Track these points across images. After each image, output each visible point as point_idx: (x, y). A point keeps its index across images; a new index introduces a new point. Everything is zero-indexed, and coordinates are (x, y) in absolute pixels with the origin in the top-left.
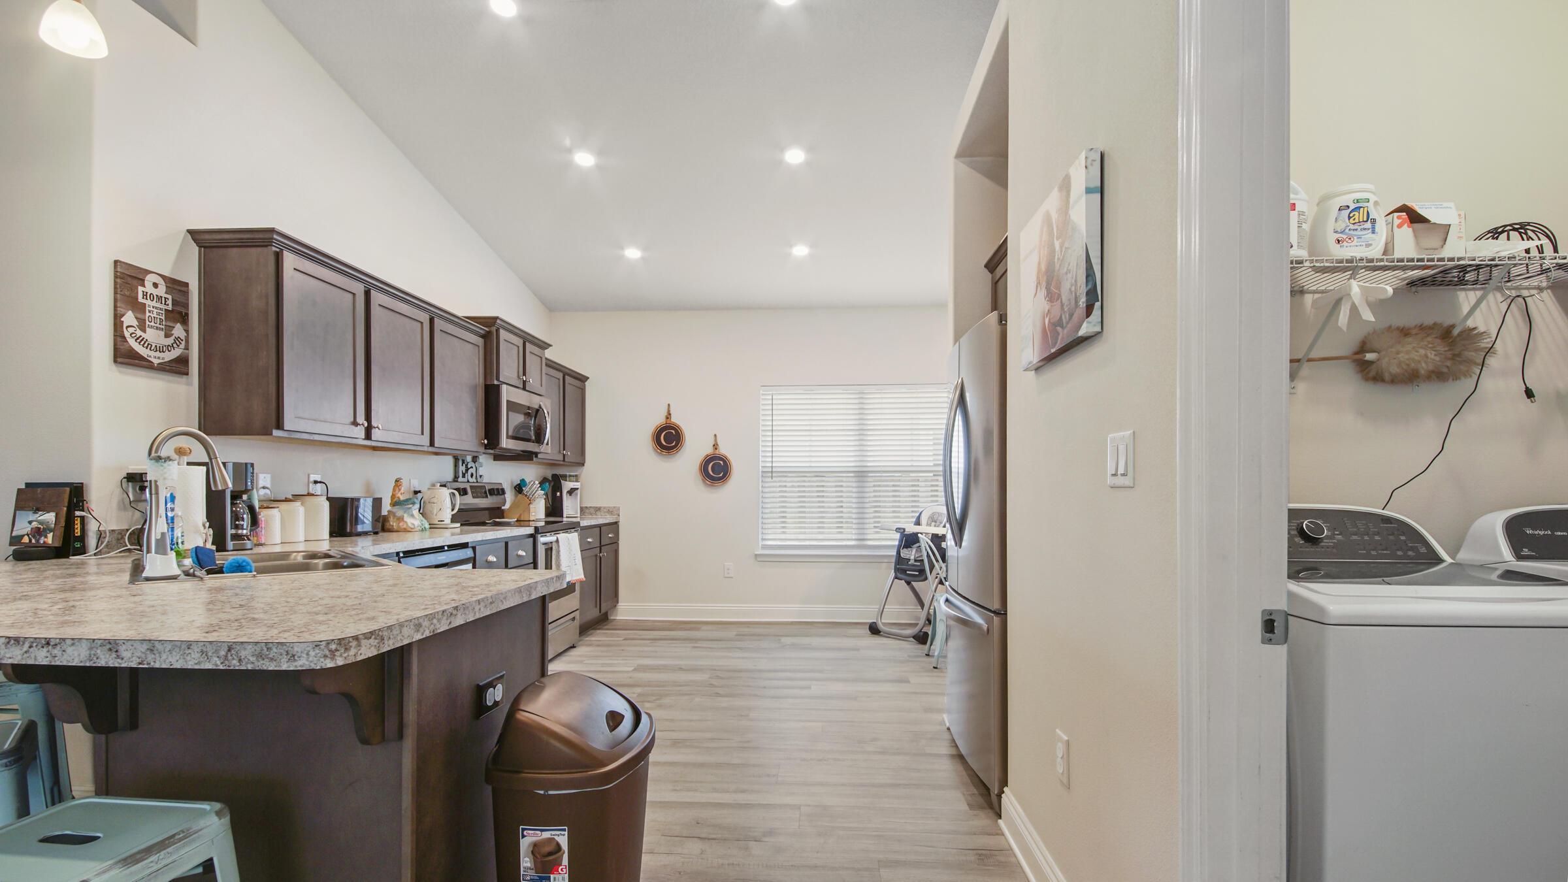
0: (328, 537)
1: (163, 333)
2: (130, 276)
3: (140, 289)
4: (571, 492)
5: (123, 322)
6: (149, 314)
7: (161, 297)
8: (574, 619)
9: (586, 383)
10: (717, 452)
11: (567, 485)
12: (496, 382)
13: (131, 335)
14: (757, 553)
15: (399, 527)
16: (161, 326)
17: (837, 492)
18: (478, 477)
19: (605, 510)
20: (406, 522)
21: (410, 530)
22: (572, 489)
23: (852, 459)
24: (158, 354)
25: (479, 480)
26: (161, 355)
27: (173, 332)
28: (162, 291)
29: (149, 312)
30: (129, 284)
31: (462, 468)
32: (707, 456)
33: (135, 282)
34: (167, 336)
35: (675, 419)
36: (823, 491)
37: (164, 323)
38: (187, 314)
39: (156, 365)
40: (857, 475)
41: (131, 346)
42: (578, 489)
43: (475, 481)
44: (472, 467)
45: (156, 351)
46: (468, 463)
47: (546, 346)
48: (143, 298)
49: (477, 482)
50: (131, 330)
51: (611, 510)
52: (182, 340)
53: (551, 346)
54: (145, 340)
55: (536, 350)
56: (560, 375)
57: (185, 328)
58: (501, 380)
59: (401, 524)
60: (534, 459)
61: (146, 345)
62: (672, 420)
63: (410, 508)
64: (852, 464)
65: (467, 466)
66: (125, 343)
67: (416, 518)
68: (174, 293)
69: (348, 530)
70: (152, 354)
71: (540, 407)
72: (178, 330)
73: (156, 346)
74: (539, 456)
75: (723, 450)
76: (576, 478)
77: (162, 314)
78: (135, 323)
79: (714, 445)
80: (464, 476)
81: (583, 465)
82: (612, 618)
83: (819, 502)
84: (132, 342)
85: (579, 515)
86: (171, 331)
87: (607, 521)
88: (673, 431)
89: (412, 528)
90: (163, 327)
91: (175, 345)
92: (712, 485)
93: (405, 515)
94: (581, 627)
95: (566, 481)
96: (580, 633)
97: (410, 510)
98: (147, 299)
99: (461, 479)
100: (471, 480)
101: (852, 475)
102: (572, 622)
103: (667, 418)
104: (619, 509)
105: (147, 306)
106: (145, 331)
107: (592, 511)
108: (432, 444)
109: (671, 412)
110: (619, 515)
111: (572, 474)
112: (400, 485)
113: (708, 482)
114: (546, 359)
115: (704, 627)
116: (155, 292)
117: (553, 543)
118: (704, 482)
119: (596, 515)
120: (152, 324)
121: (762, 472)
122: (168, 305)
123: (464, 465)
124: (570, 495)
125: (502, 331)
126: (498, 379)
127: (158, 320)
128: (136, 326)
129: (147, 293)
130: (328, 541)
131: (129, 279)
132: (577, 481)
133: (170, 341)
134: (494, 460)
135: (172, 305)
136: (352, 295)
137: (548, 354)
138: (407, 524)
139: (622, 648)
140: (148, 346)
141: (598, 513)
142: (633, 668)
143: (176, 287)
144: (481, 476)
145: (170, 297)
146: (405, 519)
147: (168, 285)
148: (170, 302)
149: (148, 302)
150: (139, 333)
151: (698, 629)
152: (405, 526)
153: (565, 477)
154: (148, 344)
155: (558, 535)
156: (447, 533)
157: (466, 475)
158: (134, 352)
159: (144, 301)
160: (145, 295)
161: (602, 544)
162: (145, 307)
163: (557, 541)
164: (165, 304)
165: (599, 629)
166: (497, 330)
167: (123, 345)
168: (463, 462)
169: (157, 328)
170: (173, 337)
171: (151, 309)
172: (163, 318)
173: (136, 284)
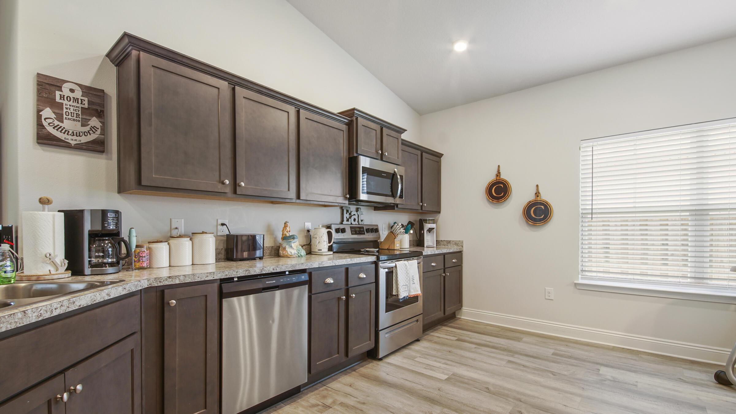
0: (214, 262)
1: (80, 123)
2: (48, 84)
3: (58, 93)
4: (430, 230)
5: (42, 115)
6: (67, 110)
7: (78, 99)
8: (417, 321)
9: (441, 158)
10: (539, 198)
11: (427, 226)
12: (355, 155)
13: (49, 124)
14: (576, 282)
15: (283, 254)
16: (78, 119)
17: (661, 230)
18: (360, 221)
19: (453, 243)
20: (287, 251)
21: (289, 256)
22: (429, 228)
23: (688, 198)
24: (75, 137)
25: (360, 223)
26: (78, 138)
27: (89, 123)
28: (78, 94)
29: (67, 109)
30: (47, 89)
31: (346, 216)
32: (530, 202)
33: (53, 88)
34: (83, 125)
35: (503, 176)
36: (646, 230)
37: (80, 116)
38: (102, 111)
39: (73, 145)
40: (694, 213)
41: (49, 132)
42: (434, 228)
43: (357, 223)
44: (355, 215)
45: (73, 135)
46: (351, 212)
47: (402, 131)
48: (61, 99)
49: (359, 224)
50: (49, 121)
51: (457, 243)
52: (98, 129)
53: (406, 130)
54: (62, 128)
55: (393, 133)
56: (419, 153)
57: (102, 120)
58: (358, 153)
59: (284, 252)
60: (396, 208)
61: (63, 131)
62: (501, 177)
63: (290, 242)
64: (688, 203)
65: (350, 214)
66: (44, 130)
67: (294, 249)
68: (89, 96)
69: (235, 257)
70: (70, 137)
71: (395, 172)
72: (94, 122)
73: (73, 132)
74: (399, 206)
75: (545, 196)
76: (434, 221)
77: (79, 110)
78: (53, 116)
79: (536, 194)
80: (348, 220)
81: (439, 212)
82: (458, 317)
83: (642, 240)
84: (50, 129)
85: (435, 246)
86: (88, 122)
87: (451, 251)
88: (502, 185)
89: (290, 255)
90: (80, 119)
91: (91, 132)
92: (533, 225)
93: (287, 246)
94: (424, 326)
95: (427, 223)
96: (423, 331)
97: (291, 243)
98: (64, 100)
99: (345, 222)
100: (353, 223)
101: (688, 214)
102: (416, 323)
103: (497, 176)
104: (463, 242)
105: (64, 105)
106: (62, 122)
107: (445, 243)
108: (298, 197)
109: (501, 171)
110: (463, 247)
111: (430, 218)
112: (287, 226)
113: (530, 223)
114: (402, 140)
115: (526, 339)
116: (72, 95)
117: (394, 268)
118: (527, 223)
119: (448, 246)
120: (70, 117)
121: (582, 213)
122: (84, 104)
123: (348, 213)
124: (430, 232)
125: (359, 119)
126: (357, 153)
127: (75, 114)
128: (54, 119)
129: (64, 96)
130: (214, 265)
131: (47, 86)
132: (434, 223)
133: (87, 129)
134: (374, 210)
135: (88, 104)
136: (217, 89)
137: (404, 136)
138: (288, 253)
139: (451, 349)
140: (67, 132)
141: (449, 245)
142: (446, 377)
143: (91, 92)
144: (362, 221)
145: (86, 99)
146: (287, 249)
147: (84, 91)
148: (86, 103)
149: (65, 102)
150: (56, 123)
151: (518, 340)
152: (286, 254)
153: (426, 221)
154: (66, 131)
155: (397, 263)
156: (325, 259)
157: (350, 219)
158: (52, 136)
159: (61, 101)
160: (62, 97)
161: (446, 267)
162: (63, 105)
163: (396, 266)
164: (81, 103)
165: (445, 326)
166: (357, 119)
167: (41, 131)
168: (347, 211)
169: (74, 120)
170: (90, 126)
171: (68, 106)
172: (80, 113)
173: (54, 90)
